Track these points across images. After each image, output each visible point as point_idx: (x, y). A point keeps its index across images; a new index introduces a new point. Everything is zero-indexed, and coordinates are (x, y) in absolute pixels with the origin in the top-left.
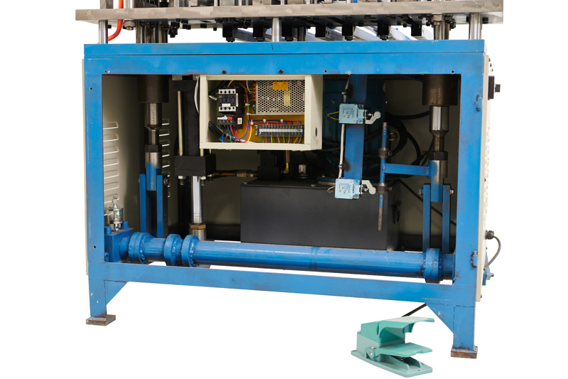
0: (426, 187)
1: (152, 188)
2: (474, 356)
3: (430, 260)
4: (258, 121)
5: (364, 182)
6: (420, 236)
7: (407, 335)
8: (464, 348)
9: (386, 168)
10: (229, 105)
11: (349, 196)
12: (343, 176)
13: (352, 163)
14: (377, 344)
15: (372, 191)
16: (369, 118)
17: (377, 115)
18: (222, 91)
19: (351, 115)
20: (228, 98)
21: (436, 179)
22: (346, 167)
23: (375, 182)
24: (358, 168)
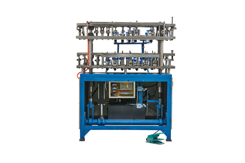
0: (157, 105)
1: (91, 107)
2: (171, 141)
3: (161, 121)
4: (120, 91)
5: (143, 104)
6: (156, 116)
7: (158, 137)
8: (169, 139)
9: (148, 101)
10: (115, 88)
11: (140, 107)
12: (138, 103)
13: (140, 100)
14: (153, 139)
15: (145, 106)
16: (144, 90)
17: (146, 89)
18: (113, 85)
19: (140, 89)
20: (114, 86)
21: (160, 103)
22: (139, 101)
23: (146, 104)
24: (141, 101)
